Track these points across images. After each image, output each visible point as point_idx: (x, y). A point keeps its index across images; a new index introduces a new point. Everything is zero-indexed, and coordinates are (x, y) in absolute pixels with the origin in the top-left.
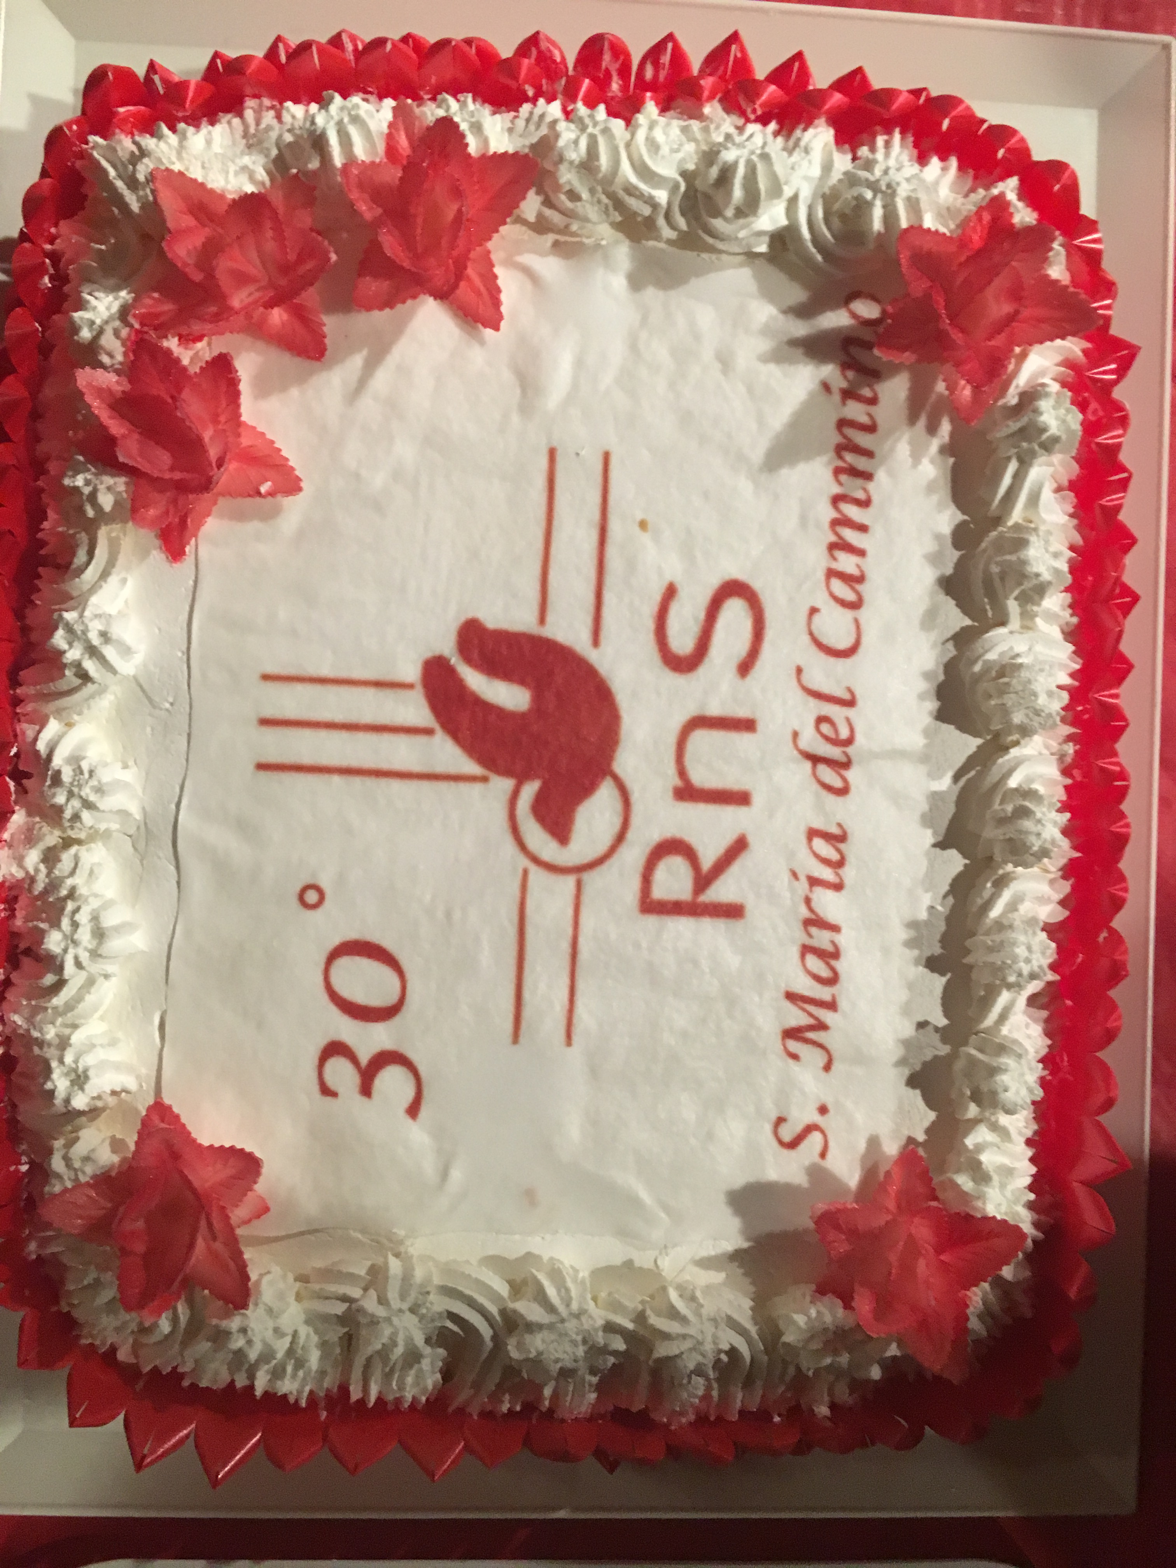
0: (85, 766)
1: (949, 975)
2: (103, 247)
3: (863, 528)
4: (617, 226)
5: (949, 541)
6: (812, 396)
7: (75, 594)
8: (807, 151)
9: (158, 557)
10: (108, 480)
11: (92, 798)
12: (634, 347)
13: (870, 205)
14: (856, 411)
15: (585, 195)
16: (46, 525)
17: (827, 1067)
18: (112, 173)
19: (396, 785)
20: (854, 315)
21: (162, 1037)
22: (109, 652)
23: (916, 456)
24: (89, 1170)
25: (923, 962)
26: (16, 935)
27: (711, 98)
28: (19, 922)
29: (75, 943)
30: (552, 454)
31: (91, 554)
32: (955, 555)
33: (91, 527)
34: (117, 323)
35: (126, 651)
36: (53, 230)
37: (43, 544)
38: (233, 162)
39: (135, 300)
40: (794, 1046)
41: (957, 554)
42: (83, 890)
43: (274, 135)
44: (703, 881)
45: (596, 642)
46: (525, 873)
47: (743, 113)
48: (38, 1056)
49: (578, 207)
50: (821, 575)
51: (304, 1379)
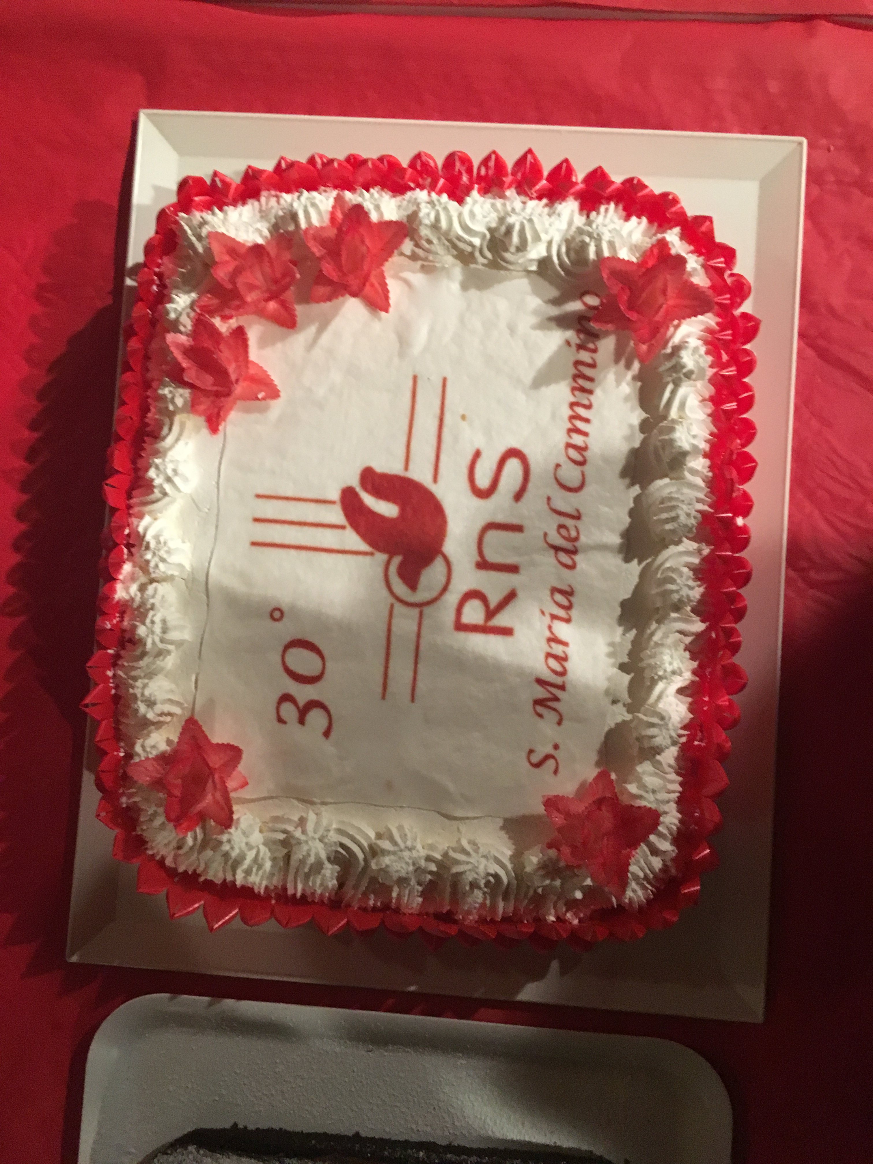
0: (162, 539)
1: (633, 674)
2: (183, 270)
3: (587, 421)
4: (456, 257)
5: (637, 428)
6: (560, 348)
7: (161, 450)
8: (559, 215)
9: (205, 432)
10: (181, 391)
11: (165, 556)
12: (462, 320)
13: (588, 245)
14: (585, 356)
15: (435, 241)
16: (149, 415)
17: (559, 723)
18: (189, 232)
19: (324, 555)
20: (585, 304)
21: (196, 687)
22: (177, 480)
23: (618, 382)
24: (155, 753)
25: (617, 665)
26: (124, 631)
27: (509, 187)
28: (125, 623)
29: (153, 632)
30: (415, 379)
31: (170, 429)
32: (639, 437)
33: (171, 415)
34: (189, 310)
35: (186, 480)
36: (160, 261)
37: (147, 425)
38: (251, 226)
39: (199, 298)
40: (540, 709)
41: (642, 436)
42: (158, 605)
43: (273, 211)
44: (490, 614)
45: (435, 479)
46: (392, 606)
47: (526, 194)
48: (132, 694)
49: (433, 248)
50: (562, 446)
51: (262, 876)
